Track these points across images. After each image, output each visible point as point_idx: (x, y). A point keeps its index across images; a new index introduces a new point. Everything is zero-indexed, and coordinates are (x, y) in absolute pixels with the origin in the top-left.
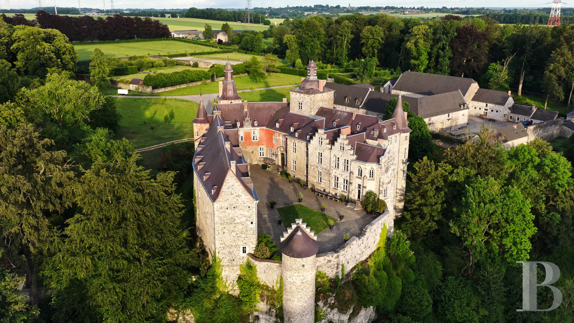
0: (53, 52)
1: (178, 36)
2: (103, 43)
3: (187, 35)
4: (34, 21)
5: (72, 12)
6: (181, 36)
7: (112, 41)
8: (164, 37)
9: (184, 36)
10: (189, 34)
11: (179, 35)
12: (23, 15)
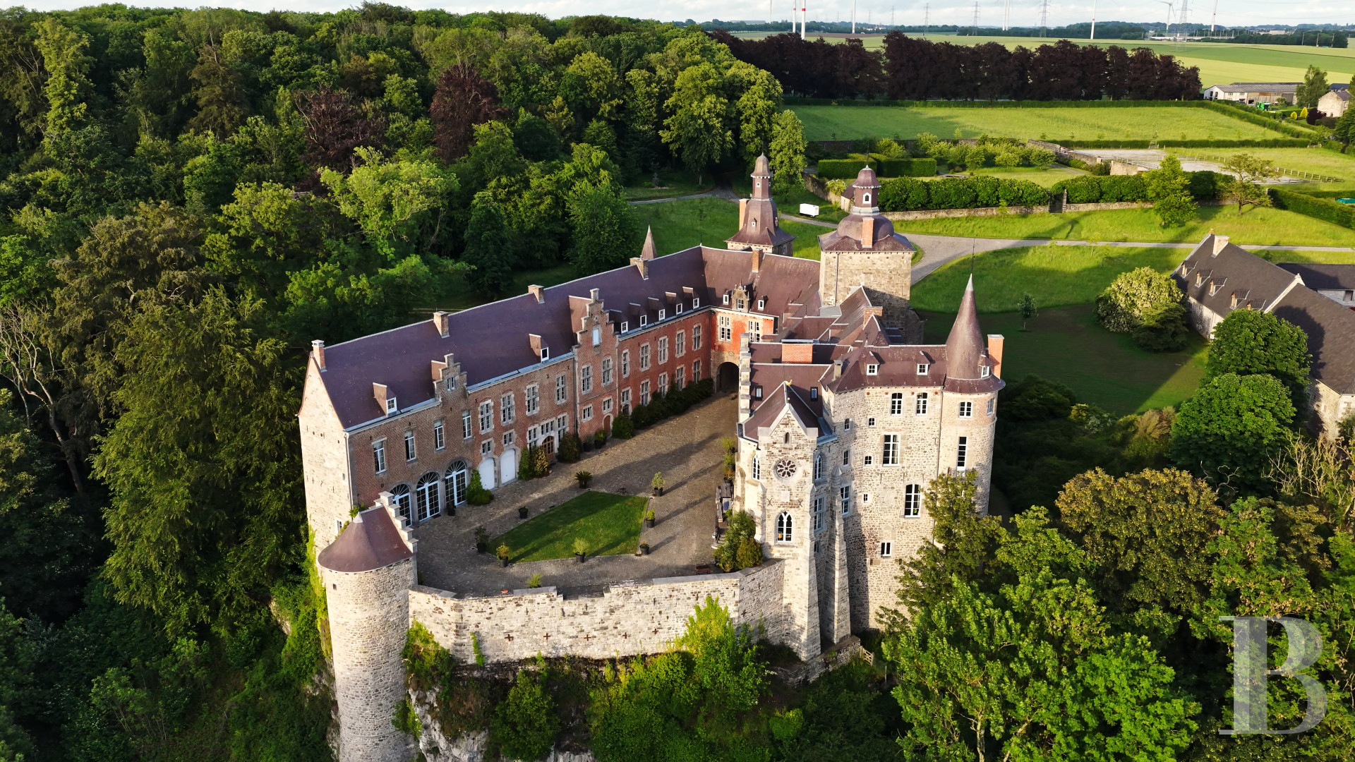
0: (718, 115)
1: (1227, 97)
2: (1016, 106)
3: (1253, 96)
4: (877, 52)
5: (1126, 34)
6: (1236, 97)
7: (1036, 102)
8: (1180, 99)
9: (1245, 96)
10: (1263, 93)
11: (1231, 93)
12: (861, 41)
